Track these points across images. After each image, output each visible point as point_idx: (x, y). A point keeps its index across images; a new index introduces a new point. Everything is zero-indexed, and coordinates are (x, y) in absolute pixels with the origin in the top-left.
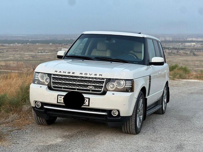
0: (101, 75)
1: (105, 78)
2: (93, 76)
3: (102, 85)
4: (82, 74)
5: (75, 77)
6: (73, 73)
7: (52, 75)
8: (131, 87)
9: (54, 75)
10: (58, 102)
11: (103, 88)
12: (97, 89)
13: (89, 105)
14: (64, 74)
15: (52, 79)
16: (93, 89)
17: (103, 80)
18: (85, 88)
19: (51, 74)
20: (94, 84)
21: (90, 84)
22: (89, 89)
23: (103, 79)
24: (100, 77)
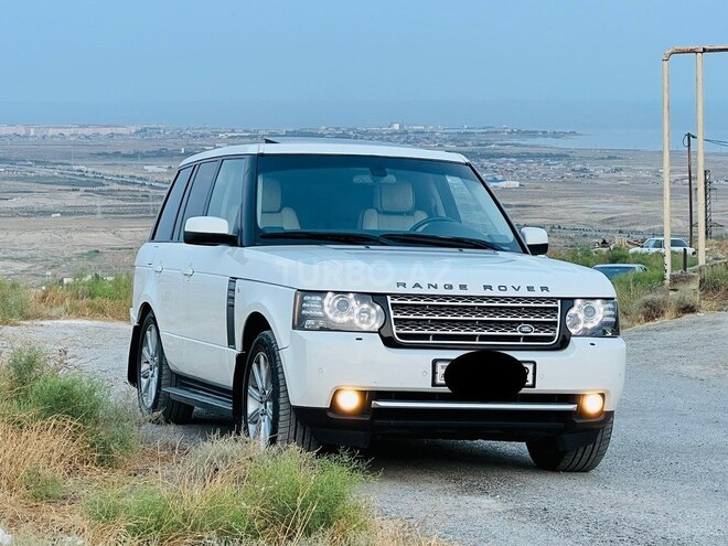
0: (547, 289)
1: (558, 298)
2: (524, 293)
3: (553, 319)
4: (490, 288)
5: (471, 298)
6: (463, 287)
7: (389, 297)
8: (614, 320)
9: (394, 296)
10: (434, 384)
11: (558, 329)
12: (542, 334)
13: (533, 386)
14: (432, 291)
15: (392, 312)
16: (532, 334)
17: (554, 305)
18: (509, 333)
19: (385, 295)
20: (532, 319)
21: (520, 319)
22: (519, 333)
23: (553, 300)
24: (545, 294)
